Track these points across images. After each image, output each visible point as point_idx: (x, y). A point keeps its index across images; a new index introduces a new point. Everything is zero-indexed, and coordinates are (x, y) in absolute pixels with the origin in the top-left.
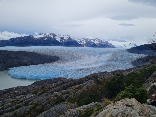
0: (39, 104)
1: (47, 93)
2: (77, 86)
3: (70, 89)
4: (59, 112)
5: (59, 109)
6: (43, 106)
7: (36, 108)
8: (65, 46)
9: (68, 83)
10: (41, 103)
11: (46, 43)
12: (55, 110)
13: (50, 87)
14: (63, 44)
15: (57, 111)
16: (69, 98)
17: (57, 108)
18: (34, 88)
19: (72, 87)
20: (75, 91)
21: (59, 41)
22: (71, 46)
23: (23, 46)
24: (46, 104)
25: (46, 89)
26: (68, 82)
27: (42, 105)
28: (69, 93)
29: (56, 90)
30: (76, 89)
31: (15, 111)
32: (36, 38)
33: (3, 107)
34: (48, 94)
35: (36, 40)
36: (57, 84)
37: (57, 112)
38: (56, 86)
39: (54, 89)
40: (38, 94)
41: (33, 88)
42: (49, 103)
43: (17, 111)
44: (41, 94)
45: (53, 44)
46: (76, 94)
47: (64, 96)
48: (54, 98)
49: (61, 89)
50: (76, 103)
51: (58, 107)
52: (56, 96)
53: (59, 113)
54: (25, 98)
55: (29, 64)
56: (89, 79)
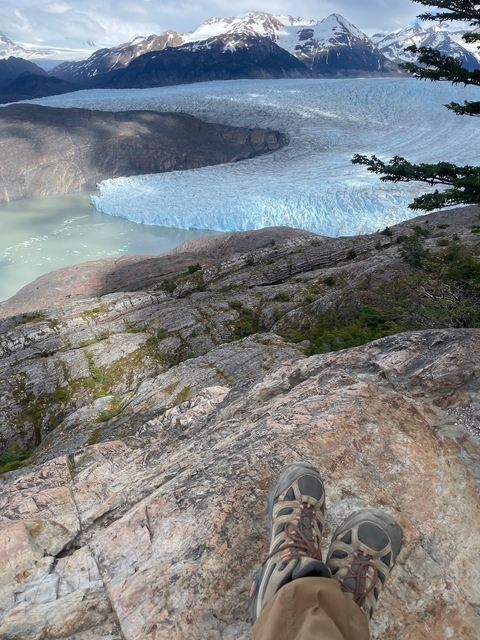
0: (169, 330)
1: (209, 290)
2: (328, 272)
3: (298, 281)
4: (226, 374)
5: (226, 361)
6: (183, 340)
7: (161, 347)
8: (318, 77)
9: (296, 257)
10: (177, 329)
11: (235, 64)
12: (211, 365)
13: (220, 270)
14: (307, 69)
15: (221, 370)
16: (286, 320)
17: (223, 358)
18: (181, 265)
19: (309, 274)
20: (317, 293)
21: (292, 51)
22: (347, 75)
23: (141, 87)
24: (194, 335)
25: (205, 276)
26: (295, 253)
27: (180, 336)
28: (288, 301)
29: (244, 282)
30: (320, 282)
31: (90, 349)
32: (191, 44)
33: (58, 329)
34: (210, 297)
35: (191, 52)
36: (248, 256)
37: (218, 372)
38: (244, 267)
39: (235, 278)
40: (174, 294)
41: (178, 266)
42: (207, 331)
43: (96, 350)
44: (188, 293)
45: (263, 72)
46: (317, 308)
47: (267, 311)
48: (227, 314)
49: (262, 279)
50: (305, 345)
51: (228, 355)
52: (237, 306)
53: (226, 377)
54: (128, 302)
55: (168, 165)
56: (395, 239)
